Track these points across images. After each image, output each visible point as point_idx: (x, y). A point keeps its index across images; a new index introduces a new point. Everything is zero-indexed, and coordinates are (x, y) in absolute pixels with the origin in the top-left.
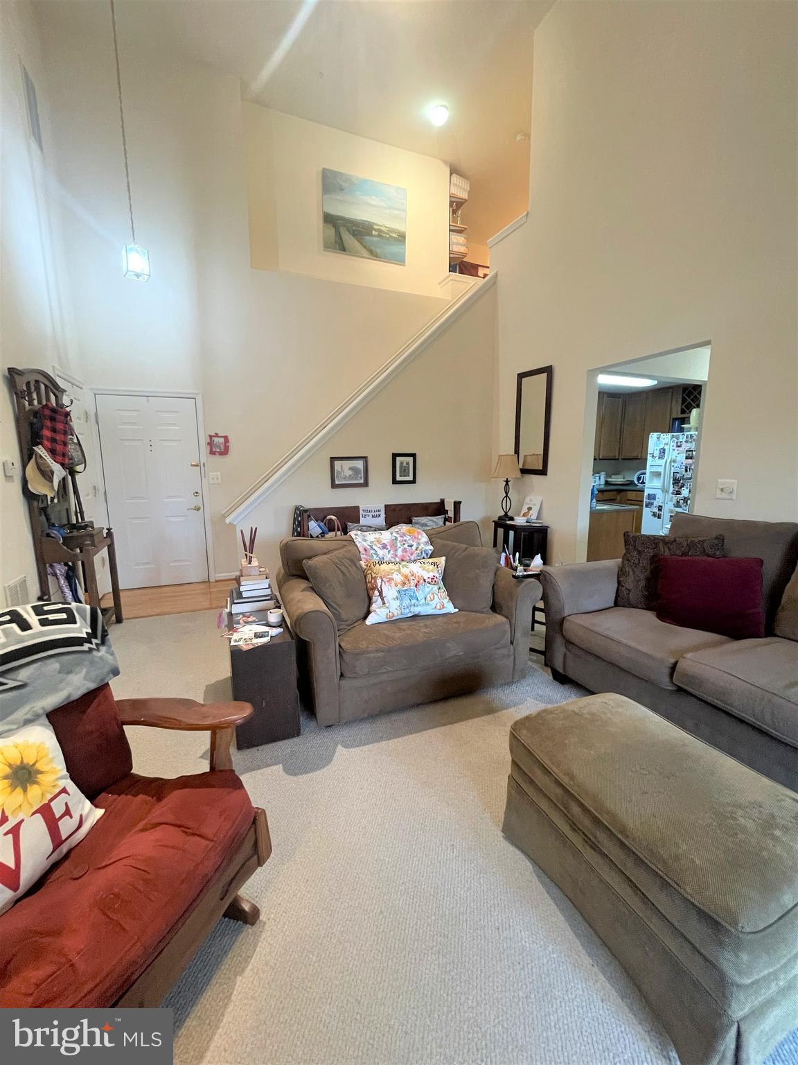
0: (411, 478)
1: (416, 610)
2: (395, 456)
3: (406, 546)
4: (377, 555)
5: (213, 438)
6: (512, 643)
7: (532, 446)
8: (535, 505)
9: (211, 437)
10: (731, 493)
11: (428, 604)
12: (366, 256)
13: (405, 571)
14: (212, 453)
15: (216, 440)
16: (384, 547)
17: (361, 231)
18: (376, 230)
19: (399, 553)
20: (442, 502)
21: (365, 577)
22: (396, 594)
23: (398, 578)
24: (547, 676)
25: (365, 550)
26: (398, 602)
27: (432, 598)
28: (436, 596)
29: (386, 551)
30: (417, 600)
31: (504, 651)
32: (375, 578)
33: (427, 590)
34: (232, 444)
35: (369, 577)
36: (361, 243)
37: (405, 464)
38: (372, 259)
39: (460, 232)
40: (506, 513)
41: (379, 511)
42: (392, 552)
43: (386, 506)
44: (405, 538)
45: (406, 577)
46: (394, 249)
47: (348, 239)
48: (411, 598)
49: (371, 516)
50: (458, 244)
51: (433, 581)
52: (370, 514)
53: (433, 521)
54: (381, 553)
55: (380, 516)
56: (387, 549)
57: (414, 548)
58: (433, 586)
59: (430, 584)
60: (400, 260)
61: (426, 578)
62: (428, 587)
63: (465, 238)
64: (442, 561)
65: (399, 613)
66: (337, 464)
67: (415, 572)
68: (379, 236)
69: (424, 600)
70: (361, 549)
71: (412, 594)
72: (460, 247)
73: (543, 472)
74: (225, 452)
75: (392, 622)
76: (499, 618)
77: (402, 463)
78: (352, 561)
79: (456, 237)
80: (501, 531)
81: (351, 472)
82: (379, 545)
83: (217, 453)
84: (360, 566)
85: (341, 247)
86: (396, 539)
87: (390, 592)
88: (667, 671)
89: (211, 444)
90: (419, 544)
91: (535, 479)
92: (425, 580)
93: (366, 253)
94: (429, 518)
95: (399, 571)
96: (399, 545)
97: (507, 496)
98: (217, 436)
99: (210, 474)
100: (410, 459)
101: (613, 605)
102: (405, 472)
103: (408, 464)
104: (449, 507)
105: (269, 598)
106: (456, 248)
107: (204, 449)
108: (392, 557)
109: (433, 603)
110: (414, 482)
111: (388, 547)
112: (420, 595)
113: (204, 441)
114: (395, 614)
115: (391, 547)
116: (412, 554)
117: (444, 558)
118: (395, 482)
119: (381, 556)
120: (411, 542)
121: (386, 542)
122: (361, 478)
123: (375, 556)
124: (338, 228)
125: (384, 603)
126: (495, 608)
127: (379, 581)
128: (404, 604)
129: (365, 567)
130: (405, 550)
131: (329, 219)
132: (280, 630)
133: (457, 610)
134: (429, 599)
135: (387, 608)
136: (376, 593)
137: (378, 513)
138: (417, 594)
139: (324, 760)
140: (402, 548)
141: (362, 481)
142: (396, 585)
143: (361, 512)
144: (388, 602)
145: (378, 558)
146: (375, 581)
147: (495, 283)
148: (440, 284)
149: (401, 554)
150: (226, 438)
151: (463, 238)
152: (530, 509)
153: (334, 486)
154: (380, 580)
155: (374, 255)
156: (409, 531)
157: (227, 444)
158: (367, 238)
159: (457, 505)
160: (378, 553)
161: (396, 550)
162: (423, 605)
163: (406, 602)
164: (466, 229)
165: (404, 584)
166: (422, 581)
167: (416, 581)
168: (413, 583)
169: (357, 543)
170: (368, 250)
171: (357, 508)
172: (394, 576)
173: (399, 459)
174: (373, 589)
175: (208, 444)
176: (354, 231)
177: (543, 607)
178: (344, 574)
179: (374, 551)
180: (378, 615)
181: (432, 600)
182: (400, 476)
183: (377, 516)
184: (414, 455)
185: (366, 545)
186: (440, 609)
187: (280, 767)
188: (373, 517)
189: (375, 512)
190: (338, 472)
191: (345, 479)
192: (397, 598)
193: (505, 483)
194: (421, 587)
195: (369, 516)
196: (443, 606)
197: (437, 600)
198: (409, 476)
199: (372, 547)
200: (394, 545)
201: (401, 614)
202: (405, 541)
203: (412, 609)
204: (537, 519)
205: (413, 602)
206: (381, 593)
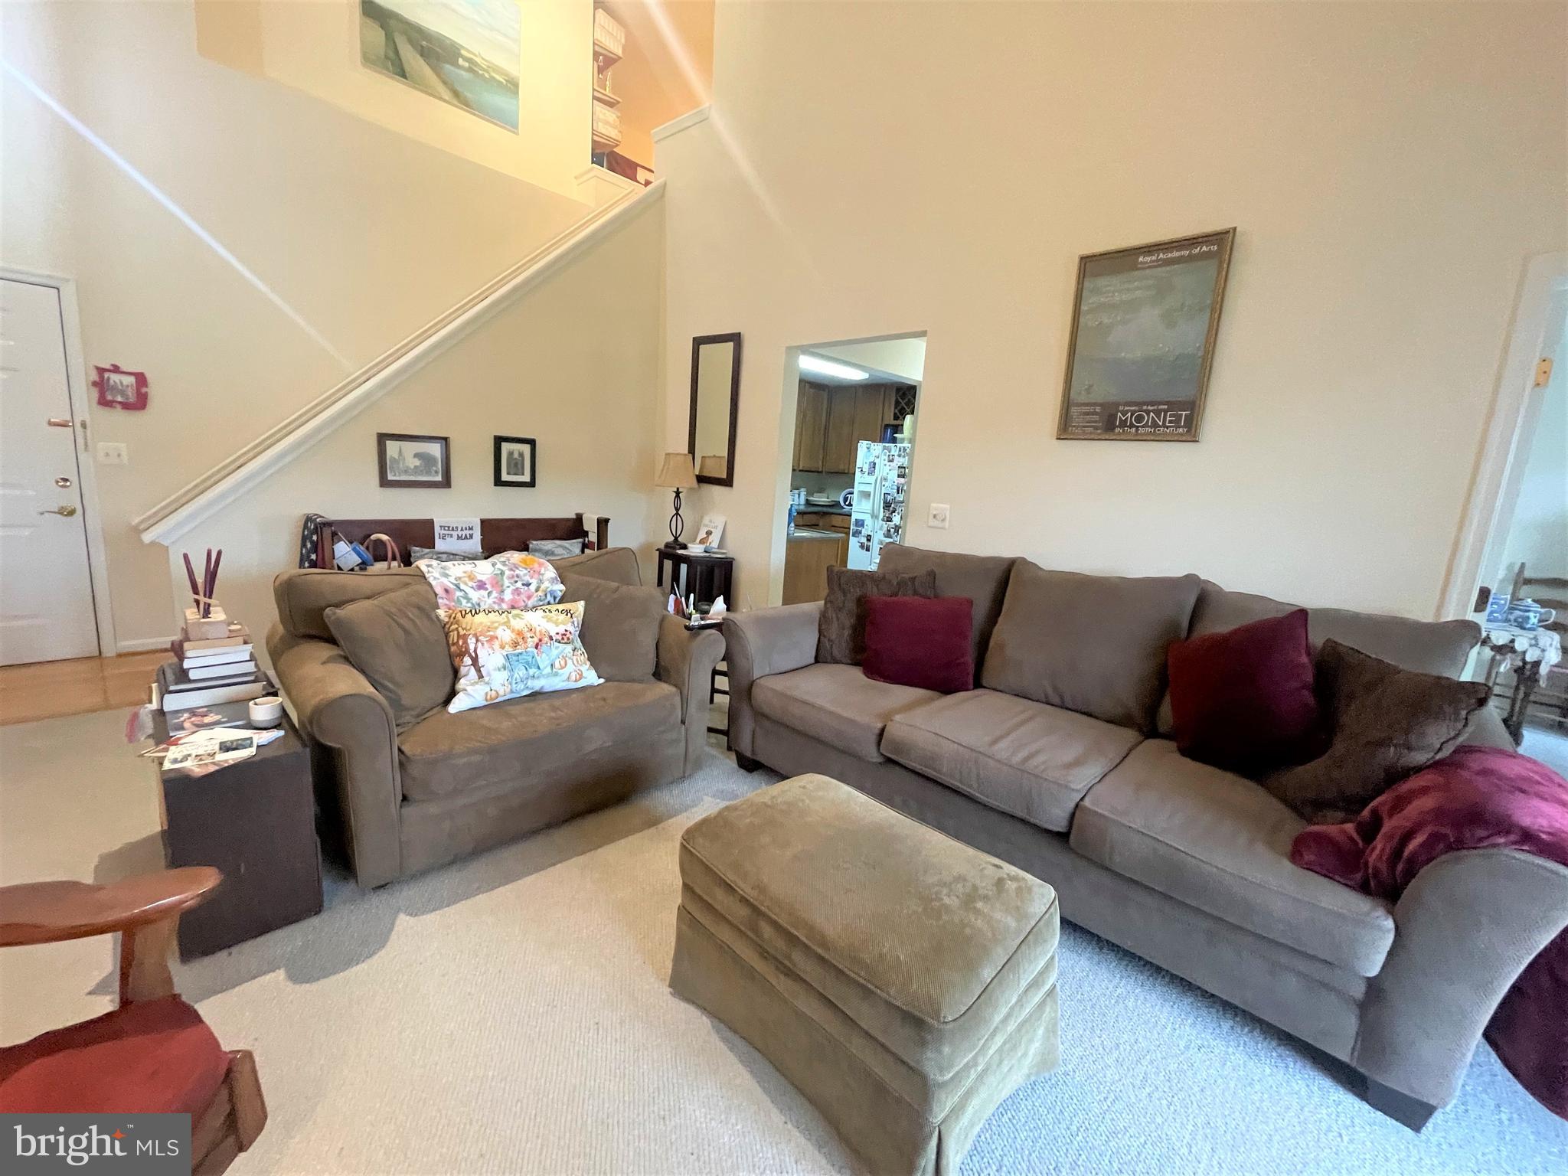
0: (526, 478)
1: (536, 685)
2: (499, 440)
3: (519, 584)
4: (469, 600)
5: (106, 375)
6: (683, 722)
7: (712, 444)
8: (716, 527)
9: (101, 371)
10: (943, 520)
11: (556, 674)
12: (447, 98)
13: (518, 624)
14: (104, 402)
15: (115, 378)
16: (481, 586)
17: (435, 50)
18: (464, 58)
19: (508, 596)
20: (579, 518)
21: (447, 635)
22: (501, 661)
23: (506, 635)
24: (732, 762)
25: (447, 591)
26: (505, 674)
27: (563, 663)
28: (569, 662)
29: (484, 593)
30: (539, 668)
31: (673, 735)
32: (465, 637)
33: (555, 652)
34: (154, 390)
35: (454, 636)
36: (438, 76)
37: (516, 455)
38: (456, 106)
39: (611, 104)
40: (676, 538)
41: (471, 529)
42: (494, 594)
43: (484, 523)
44: (517, 572)
45: (520, 633)
47: (412, 58)
48: (528, 665)
49: (455, 537)
50: (607, 123)
51: (564, 638)
52: (455, 533)
53: (565, 548)
54: (475, 595)
55: (471, 536)
56: (486, 589)
57: (533, 588)
58: (565, 646)
59: (559, 642)
61: (553, 634)
62: (557, 648)
63: (618, 117)
64: (579, 607)
65: (508, 690)
66: (392, 447)
67: (535, 625)
68: (469, 70)
69: (549, 668)
70: (439, 590)
71: (530, 660)
72: (610, 129)
73: (727, 482)
74: (139, 402)
75: (495, 707)
76: (665, 688)
77: (511, 454)
78: (420, 608)
79: (604, 111)
80: (668, 564)
81: (417, 462)
82: (471, 584)
83: (119, 407)
84: (437, 617)
85: (399, 70)
86: (502, 573)
87: (491, 658)
88: (873, 738)
89: (100, 385)
90: (541, 581)
91: (717, 490)
92: (551, 638)
93: (447, 95)
94: (558, 542)
95: (507, 624)
96: (506, 583)
97: (677, 514)
98: (116, 369)
99: (101, 445)
100: (526, 448)
101: (813, 661)
102: (516, 466)
103: (521, 455)
104: (590, 526)
105: (252, 678)
106: (602, 128)
107: (84, 396)
108: (494, 603)
109: (565, 672)
110: (532, 484)
111: (488, 586)
112: (543, 660)
113: (81, 376)
114: (501, 693)
115: (493, 586)
116: (529, 598)
117: (582, 603)
118: (498, 482)
119: (475, 600)
120: (527, 578)
121: (483, 578)
122: (436, 472)
123: (464, 602)
124: (392, 33)
125: (481, 677)
126: (660, 673)
127: (472, 642)
128: (516, 675)
129: (446, 620)
130: (517, 591)
131: (374, 12)
132: (279, 733)
133: (602, 681)
134: (557, 665)
135: (488, 683)
136: (467, 660)
137: (468, 532)
138: (538, 658)
139: (374, 942)
140: (512, 587)
141: (439, 478)
142: (502, 647)
143: (437, 530)
144: (489, 674)
145: (469, 605)
146: (465, 642)
147: (662, 196)
148: (576, 178)
149: (511, 597)
150: (141, 379)
151: (614, 116)
152: (709, 533)
153: (384, 482)
154: (474, 640)
155: (460, 98)
156: (524, 561)
157: (144, 390)
159: (603, 523)
160: (470, 596)
161: (503, 592)
162: (548, 676)
163: (520, 672)
164: (618, 102)
165: (516, 644)
166: (546, 639)
167: (536, 640)
168: (531, 642)
169: (431, 580)
170: (451, 90)
171: (429, 524)
172: (499, 632)
173: (506, 447)
174: (462, 655)
175: (95, 384)
176: (422, 47)
177: (726, 669)
178: (406, 632)
179: (462, 594)
180: (470, 696)
181: (562, 668)
182: (508, 474)
183: (466, 538)
184: (532, 443)
185: (447, 582)
186: (576, 681)
187: (281, 974)
188: (459, 538)
189: (462, 530)
190: (393, 460)
191: (406, 472)
192: (505, 668)
193: (675, 494)
194: (544, 648)
195: (451, 536)
196: (581, 676)
197: (570, 667)
198: (523, 474)
199: (458, 586)
200: (497, 582)
201: (512, 692)
202: (518, 576)
203: (530, 683)
204: (718, 548)
205: (532, 671)
206: (475, 661)
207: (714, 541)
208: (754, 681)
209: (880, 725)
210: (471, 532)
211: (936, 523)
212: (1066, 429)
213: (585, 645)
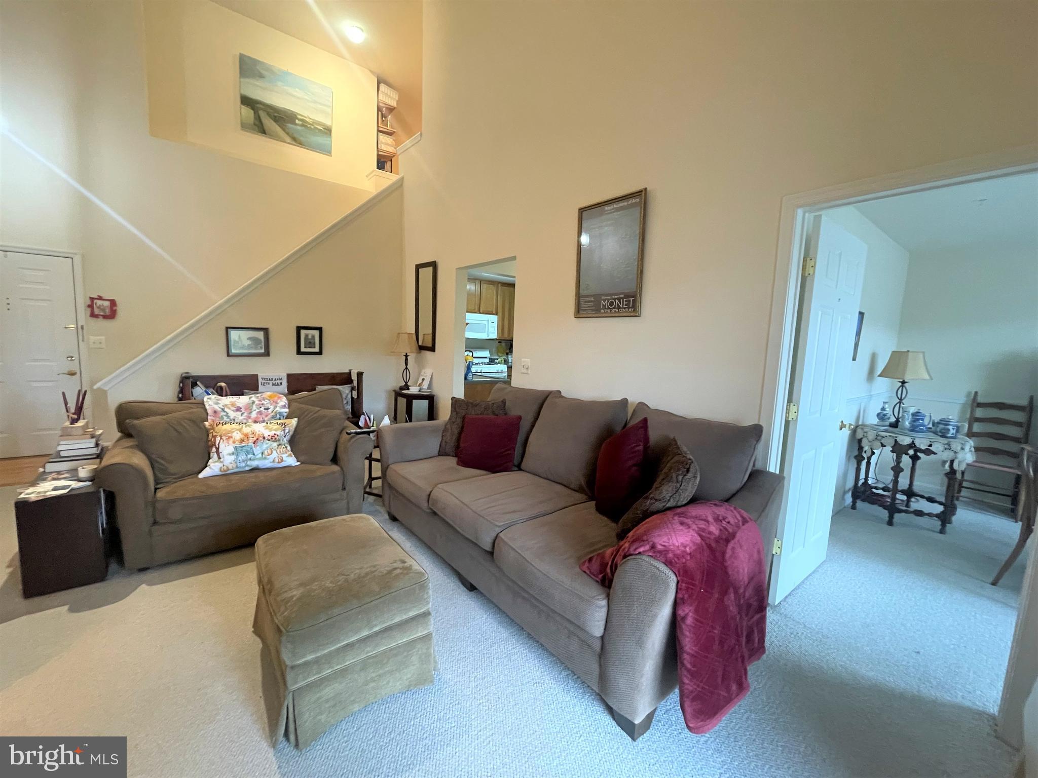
0: (317, 350)
1: (255, 464)
2: (299, 329)
3: (262, 409)
4: (228, 417)
5: (95, 301)
6: (344, 489)
8: (427, 377)
9: (92, 299)
10: (527, 369)
11: (265, 458)
12: (288, 141)
13: (246, 430)
14: (93, 315)
15: (99, 302)
16: (238, 409)
17: (283, 118)
18: (300, 120)
19: (254, 415)
20: (349, 374)
21: (208, 436)
22: (233, 450)
23: (237, 436)
25: (215, 412)
26: (233, 457)
27: (270, 452)
28: (274, 452)
29: (239, 413)
30: (254, 454)
31: (337, 496)
32: (215, 437)
33: (265, 446)
34: (120, 309)
35: (210, 435)
36: (284, 130)
37: (310, 337)
38: (294, 145)
39: (390, 134)
40: (406, 383)
41: (281, 379)
42: (245, 414)
43: (289, 376)
44: (263, 402)
45: (246, 435)
46: (320, 140)
47: (268, 123)
48: (247, 453)
49: (271, 384)
50: (387, 144)
51: (273, 438)
52: (271, 382)
54: (232, 414)
55: (281, 384)
56: (241, 411)
57: (270, 411)
58: (272, 443)
59: (269, 440)
60: (326, 151)
61: (266, 435)
62: (266, 444)
63: (393, 140)
64: (294, 422)
65: (235, 466)
66: (234, 334)
68: (302, 125)
69: (260, 455)
70: (209, 411)
71: (249, 449)
72: (389, 147)
73: (432, 349)
74: (111, 314)
75: (225, 475)
76: (335, 468)
77: (307, 336)
78: (194, 422)
79: (384, 138)
81: (249, 342)
82: (232, 408)
83: (101, 317)
84: (204, 426)
85: (262, 130)
86: (253, 402)
87: (226, 449)
88: (426, 498)
89: (91, 306)
90: (276, 407)
91: (428, 354)
92: (264, 438)
93: (288, 139)
94: (334, 386)
95: (240, 430)
96: (255, 408)
97: (406, 368)
98: (100, 298)
99: (91, 337)
100: (316, 333)
101: (437, 454)
102: (310, 343)
103: (313, 337)
104: (354, 377)
105: (94, 456)
106: (383, 147)
107: (83, 313)
108: (244, 419)
109: (271, 457)
110: (320, 353)
111: (243, 410)
112: (257, 450)
113: (82, 302)
114: (230, 468)
115: (246, 409)
116: (266, 416)
117: (296, 419)
118: (299, 352)
119: (232, 417)
120: (269, 406)
121: (240, 405)
122: (261, 348)
123: (225, 418)
124: (258, 111)
125: (220, 458)
126: (335, 460)
127: (218, 439)
128: (240, 458)
129: (209, 427)
130: (260, 413)
131: (246, 101)
132: (89, 483)
133: (299, 463)
134: (266, 453)
135: (222, 462)
136: (214, 449)
137: (279, 382)
138: (254, 449)
140: (257, 410)
142: (234, 442)
143: (260, 380)
144: (224, 457)
145: (228, 420)
146: (215, 440)
147: (402, 185)
148: (367, 176)
149: (256, 416)
150: (113, 303)
151: (391, 140)
152: (423, 380)
153: (229, 355)
154: (219, 438)
155: (296, 141)
156: (269, 396)
157: (115, 308)
158: (290, 125)
159: (360, 375)
160: (229, 415)
161: (251, 413)
162: (260, 459)
163: (242, 457)
164: (394, 132)
165: (242, 441)
166: (261, 439)
167: (255, 439)
168: (251, 440)
169: (207, 407)
170: (290, 136)
171: (256, 376)
172: (234, 435)
173: (303, 333)
174: (212, 447)
175: (89, 306)
176: (275, 117)
177: (379, 458)
178: (179, 433)
179: (225, 414)
180: (213, 468)
181: (269, 455)
182: (305, 347)
183: (278, 385)
184: (320, 329)
185: (217, 407)
186: (279, 463)
187: (66, 608)
188: (274, 385)
189: (275, 380)
190: (235, 341)
191: (242, 348)
192: (233, 454)
193: (405, 357)
194: (259, 443)
195: (269, 384)
196: (282, 460)
197: (275, 454)
198: (315, 347)
199: (223, 410)
200: (249, 408)
201: (237, 467)
202: (262, 404)
203: (249, 463)
204: (428, 389)
205: (250, 456)
206: (218, 449)
207: (425, 385)
208: (389, 466)
209: (430, 490)
210: (281, 381)
211: (525, 371)
212: (580, 312)
213: (292, 442)
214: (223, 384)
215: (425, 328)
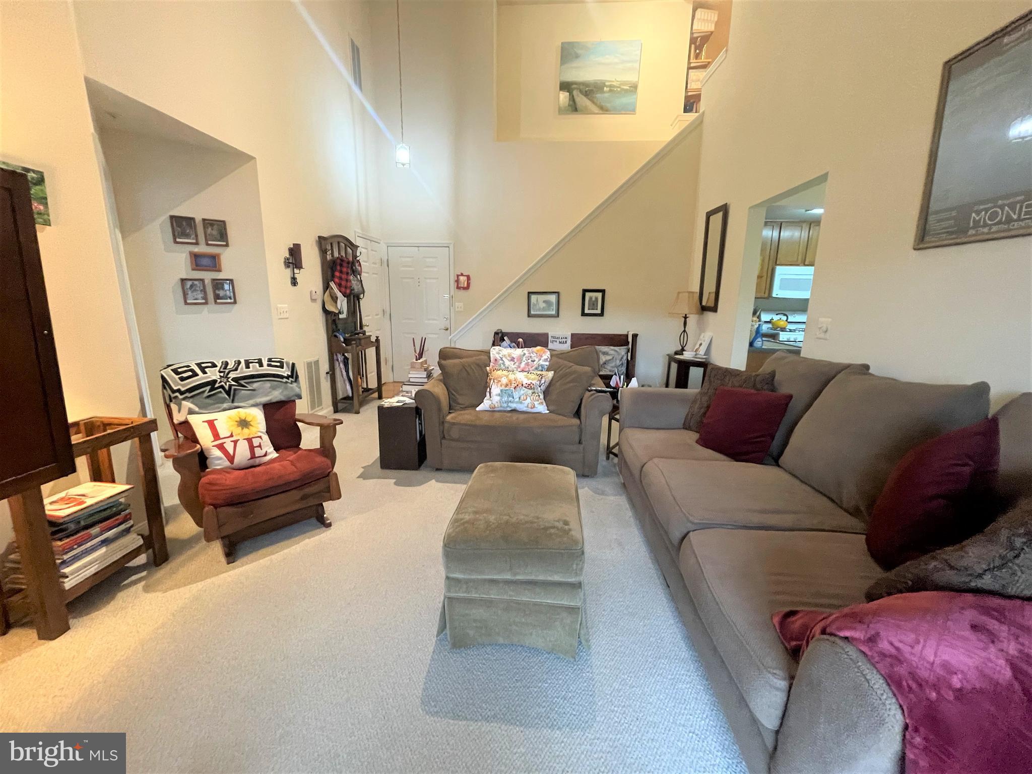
0: (599, 311)
1: (514, 406)
2: (585, 291)
3: (530, 361)
4: (504, 364)
6: (580, 442)
8: (704, 341)
9: (458, 276)
10: (825, 332)
11: (521, 403)
12: (597, 112)
13: (512, 377)
14: (458, 288)
15: (461, 278)
16: (512, 359)
17: (591, 90)
18: (607, 86)
19: (523, 365)
20: (628, 334)
21: (487, 378)
22: (499, 392)
23: (504, 381)
25: (496, 360)
26: (498, 398)
27: (525, 398)
28: (528, 398)
29: (513, 363)
30: (514, 398)
31: (573, 448)
32: (490, 379)
33: (522, 392)
34: (472, 282)
36: (593, 102)
37: (594, 299)
38: (601, 114)
39: (701, 67)
40: (683, 348)
41: (566, 338)
42: (517, 364)
43: (572, 335)
44: (532, 355)
45: (510, 381)
46: (625, 100)
47: (581, 100)
48: (509, 396)
49: (558, 342)
50: (697, 80)
51: (529, 387)
52: (558, 340)
53: (615, 351)
54: (507, 363)
55: (566, 342)
57: (535, 363)
58: (528, 390)
59: (526, 388)
60: (630, 110)
61: (524, 383)
62: (524, 390)
64: (551, 374)
65: (499, 405)
66: (533, 298)
67: (518, 378)
68: (610, 91)
69: (518, 399)
70: (492, 359)
71: (511, 393)
72: (698, 84)
73: (714, 309)
74: (468, 286)
75: (492, 411)
76: (576, 421)
77: (591, 298)
78: (480, 366)
81: (544, 305)
82: (508, 358)
83: (462, 289)
84: (486, 370)
85: (574, 107)
86: (525, 354)
87: (495, 389)
88: (640, 467)
89: (457, 281)
90: (540, 360)
91: (710, 315)
92: (522, 385)
93: (596, 110)
94: (612, 348)
95: (507, 376)
96: (524, 359)
97: (684, 331)
98: (462, 275)
99: (457, 303)
100: (599, 295)
102: (593, 305)
103: (597, 299)
106: (691, 86)
107: (453, 285)
108: (515, 368)
109: (526, 403)
110: (602, 314)
111: (515, 360)
112: (516, 395)
113: (453, 278)
114: (496, 406)
115: (518, 360)
116: (532, 367)
117: (553, 372)
118: (583, 314)
119: (507, 365)
120: (535, 358)
121: (514, 356)
122: (553, 310)
123: (502, 365)
124: (572, 92)
125: (491, 397)
126: (577, 414)
127: (492, 381)
128: (504, 399)
129: (489, 372)
130: (527, 364)
131: (565, 86)
132: (414, 401)
133: (548, 412)
134: (522, 398)
135: (492, 400)
136: (488, 390)
137: (564, 340)
138: (514, 393)
140: (526, 362)
141: (554, 313)
142: (501, 386)
143: (550, 338)
144: (493, 397)
145: (504, 367)
146: (490, 382)
147: (702, 122)
148: (670, 125)
150: (468, 277)
152: (701, 345)
153: (529, 315)
155: (604, 110)
156: (542, 350)
157: (469, 282)
158: (598, 95)
159: (635, 336)
161: (521, 363)
162: (517, 402)
163: (506, 399)
164: (709, 63)
165: (507, 385)
166: (520, 385)
167: (516, 385)
168: (514, 385)
169: (491, 355)
170: (598, 107)
171: (546, 335)
172: (503, 379)
173: (588, 295)
174: (488, 387)
175: (456, 281)
176: (586, 92)
178: (468, 373)
179: (502, 362)
180: (485, 405)
181: (524, 400)
182: (589, 309)
183: (563, 343)
184: (603, 292)
185: (498, 357)
186: (531, 408)
187: (393, 480)
188: (560, 343)
189: (562, 338)
190: (535, 305)
191: (539, 310)
192: (499, 395)
193: (683, 319)
194: (518, 388)
195: (556, 341)
196: (534, 407)
197: (529, 400)
198: (597, 309)
199: (502, 359)
200: (520, 359)
201: (501, 407)
202: (531, 357)
203: (509, 404)
204: (705, 355)
205: (511, 399)
206: (490, 389)
207: (702, 351)
208: (624, 428)
209: (644, 462)
210: (566, 340)
211: (822, 335)
212: (925, 238)
213: (546, 393)
214: (521, 340)
215: (710, 287)
